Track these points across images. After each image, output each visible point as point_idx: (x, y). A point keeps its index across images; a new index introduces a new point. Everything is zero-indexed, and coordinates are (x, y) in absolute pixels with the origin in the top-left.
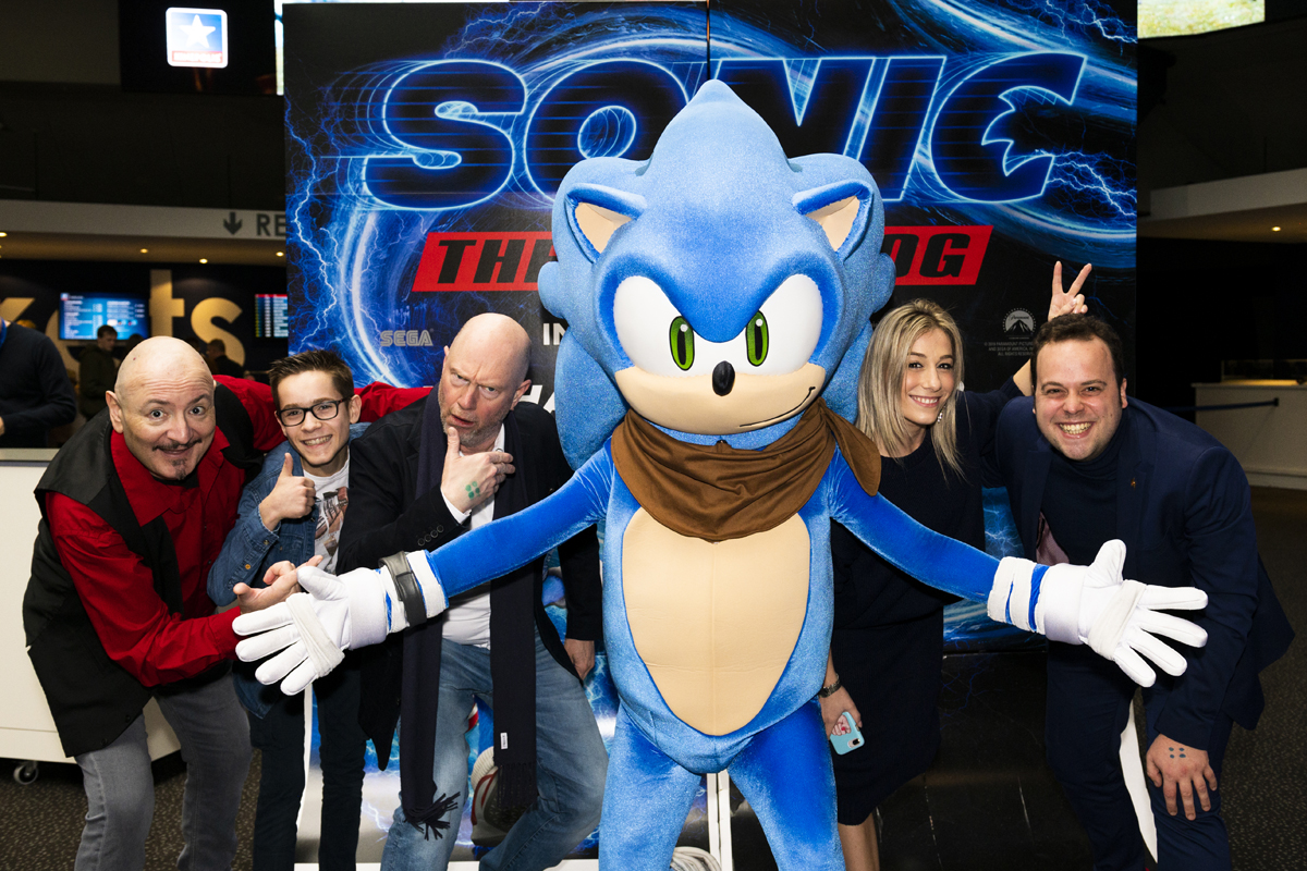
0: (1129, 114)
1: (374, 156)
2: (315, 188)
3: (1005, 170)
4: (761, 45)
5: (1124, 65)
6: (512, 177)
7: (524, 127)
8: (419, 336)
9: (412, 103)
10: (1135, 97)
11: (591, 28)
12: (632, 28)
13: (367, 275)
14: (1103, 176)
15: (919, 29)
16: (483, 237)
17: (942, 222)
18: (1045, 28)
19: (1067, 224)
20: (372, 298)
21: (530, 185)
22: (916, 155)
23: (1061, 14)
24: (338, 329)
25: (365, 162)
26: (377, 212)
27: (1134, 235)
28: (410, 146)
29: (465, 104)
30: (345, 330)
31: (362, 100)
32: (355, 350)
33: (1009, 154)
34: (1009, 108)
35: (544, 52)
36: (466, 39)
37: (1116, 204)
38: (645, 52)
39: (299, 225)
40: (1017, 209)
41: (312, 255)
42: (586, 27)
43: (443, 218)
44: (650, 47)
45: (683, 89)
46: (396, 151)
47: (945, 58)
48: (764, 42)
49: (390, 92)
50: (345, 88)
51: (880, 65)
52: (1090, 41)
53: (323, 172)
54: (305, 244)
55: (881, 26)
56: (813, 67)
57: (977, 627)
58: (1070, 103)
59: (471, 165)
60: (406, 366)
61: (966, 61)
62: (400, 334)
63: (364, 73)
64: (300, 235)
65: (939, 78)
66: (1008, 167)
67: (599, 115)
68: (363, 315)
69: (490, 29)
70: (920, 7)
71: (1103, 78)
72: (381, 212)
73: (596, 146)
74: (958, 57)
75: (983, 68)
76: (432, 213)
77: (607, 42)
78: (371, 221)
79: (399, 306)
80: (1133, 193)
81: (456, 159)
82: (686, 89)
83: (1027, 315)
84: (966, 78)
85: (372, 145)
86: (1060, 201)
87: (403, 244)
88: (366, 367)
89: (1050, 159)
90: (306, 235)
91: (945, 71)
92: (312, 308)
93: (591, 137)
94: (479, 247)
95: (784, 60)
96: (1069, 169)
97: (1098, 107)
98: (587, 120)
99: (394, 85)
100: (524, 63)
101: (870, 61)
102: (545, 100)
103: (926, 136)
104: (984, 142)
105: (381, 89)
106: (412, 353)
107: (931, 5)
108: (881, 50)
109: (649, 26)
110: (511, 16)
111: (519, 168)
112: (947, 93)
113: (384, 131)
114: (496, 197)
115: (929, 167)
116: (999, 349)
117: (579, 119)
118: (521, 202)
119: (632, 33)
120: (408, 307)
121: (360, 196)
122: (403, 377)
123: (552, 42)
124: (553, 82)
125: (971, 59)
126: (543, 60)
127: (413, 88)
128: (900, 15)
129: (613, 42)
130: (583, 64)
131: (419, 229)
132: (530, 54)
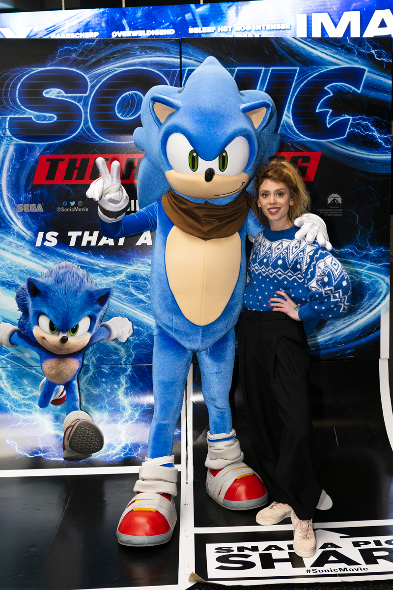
0: (387, 97)
1: (12, 116)
3: (327, 125)
5: (386, 73)
6: (82, 128)
7: (88, 101)
8: (36, 207)
9: (31, 89)
10: (391, 89)
11: (122, 52)
12: (142, 52)
13: (10, 176)
14: (375, 128)
15: (285, 54)
16: (67, 157)
17: (297, 150)
18: (347, 54)
19: (358, 151)
20: (12, 188)
21: (92, 131)
22: (284, 117)
23: (355, 47)
25: (8, 119)
26: (14, 144)
27: (390, 157)
28: (30, 111)
29: (58, 90)
31: (5, 88)
32: (4, 214)
33: (329, 117)
34: (330, 94)
35: (98, 64)
36: (58, 57)
37: (381, 141)
38: (149, 64)
40: (333, 144)
42: (119, 51)
43: (48, 147)
44: (151, 61)
46: (23, 113)
47: (298, 69)
49: (20, 83)
51: (266, 72)
52: (369, 61)
55: (267, 52)
58: (359, 91)
59: (62, 121)
60: (29, 220)
61: (309, 70)
62: (26, 206)
63: (7, 74)
65: (295, 78)
66: (329, 123)
67: (126, 96)
68: (8, 196)
69: (71, 52)
70: (286, 43)
71: (375, 80)
72: (16, 145)
73: (124, 112)
74: (305, 68)
75: (317, 74)
76: (42, 145)
77: (130, 59)
78: (11, 149)
79: (26, 192)
80: (389, 136)
81: (54, 118)
83: (338, 196)
84: (309, 79)
85: (11, 111)
86: (356, 140)
87: (28, 160)
88: (10, 223)
89: (349, 119)
91: (298, 75)
93: (122, 107)
94: (66, 162)
96: (359, 124)
97: (373, 94)
98: (120, 98)
99: (22, 80)
100: (88, 69)
101: (262, 70)
102: (99, 88)
103: (289, 107)
104: (317, 111)
105: (16, 82)
106: (33, 215)
107: (292, 42)
108: (267, 64)
109: (151, 51)
110: (81, 46)
111: (86, 123)
112: (300, 86)
113: (17, 104)
114: (74, 137)
115: (291, 123)
116: (325, 213)
117: (115, 97)
118: (87, 140)
119: (142, 55)
120: (31, 192)
121: (5, 136)
122: (29, 227)
123: (102, 59)
124: (103, 79)
125: (311, 69)
126: (98, 68)
127: (32, 82)
128: (276, 47)
129: (133, 59)
130: (118, 70)
131: (36, 153)
132: (90, 65)
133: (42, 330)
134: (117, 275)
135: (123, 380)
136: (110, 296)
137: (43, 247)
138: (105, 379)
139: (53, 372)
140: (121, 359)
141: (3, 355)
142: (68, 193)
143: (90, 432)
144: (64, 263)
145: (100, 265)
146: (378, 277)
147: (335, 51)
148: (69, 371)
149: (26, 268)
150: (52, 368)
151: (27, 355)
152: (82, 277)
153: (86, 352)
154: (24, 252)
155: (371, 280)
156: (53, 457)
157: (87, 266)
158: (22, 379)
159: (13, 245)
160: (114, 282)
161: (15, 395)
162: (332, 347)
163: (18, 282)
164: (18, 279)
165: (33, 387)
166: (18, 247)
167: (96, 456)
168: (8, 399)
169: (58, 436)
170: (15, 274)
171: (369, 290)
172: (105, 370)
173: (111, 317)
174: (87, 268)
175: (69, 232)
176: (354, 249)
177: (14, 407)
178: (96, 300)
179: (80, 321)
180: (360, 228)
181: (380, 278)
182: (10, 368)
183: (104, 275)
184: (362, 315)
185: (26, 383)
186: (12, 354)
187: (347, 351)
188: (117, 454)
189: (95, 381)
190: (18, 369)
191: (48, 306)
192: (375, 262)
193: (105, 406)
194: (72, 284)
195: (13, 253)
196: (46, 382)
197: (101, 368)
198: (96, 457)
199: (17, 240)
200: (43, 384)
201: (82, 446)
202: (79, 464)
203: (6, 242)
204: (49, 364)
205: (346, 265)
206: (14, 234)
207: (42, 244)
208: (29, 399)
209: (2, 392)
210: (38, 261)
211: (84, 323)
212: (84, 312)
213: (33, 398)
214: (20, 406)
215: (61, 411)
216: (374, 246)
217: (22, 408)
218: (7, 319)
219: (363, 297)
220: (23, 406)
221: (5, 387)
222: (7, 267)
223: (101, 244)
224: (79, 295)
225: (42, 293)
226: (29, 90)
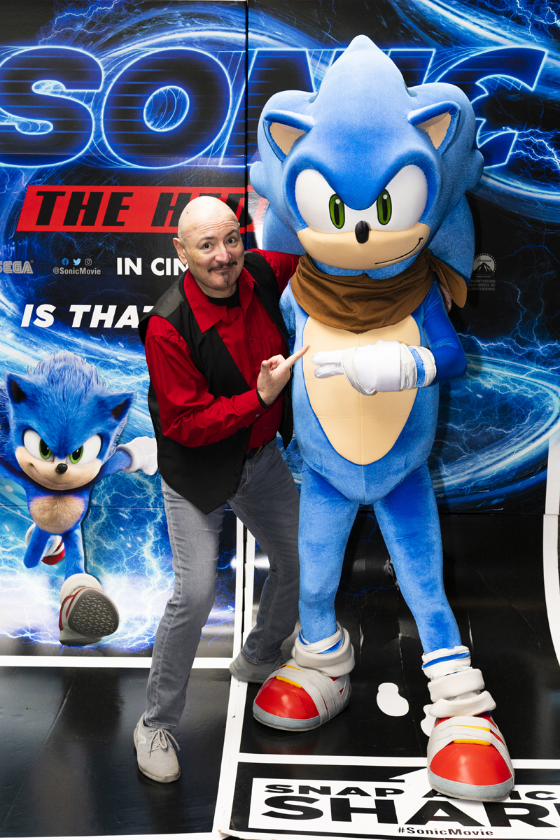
3: (478, 143)
4: (288, 38)
6: (92, 142)
7: (102, 102)
8: (22, 266)
9: (14, 81)
11: (154, 22)
12: (186, 22)
14: (554, 149)
15: (414, 26)
16: (70, 190)
18: (516, 27)
19: (524, 187)
21: (106, 148)
23: (529, 15)
28: (13, 116)
29: (55, 82)
33: (481, 131)
34: (484, 93)
35: (117, 41)
36: (56, 29)
38: (196, 42)
40: (487, 174)
42: (150, 20)
43: (40, 174)
44: (200, 38)
45: (226, 73)
46: (2, 119)
47: (434, 51)
48: (291, 35)
52: (551, 37)
55: (384, 23)
56: (330, 56)
58: (532, 89)
59: (61, 132)
60: (13, 288)
62: (7, 264)
65: (429, 67)
66: (481, 141)
67: (160, 93)
69: (73, 21)
70: (416, 8)
73: (157, 119)
74: (446, 50)
75: (464, 59)
76: (30, 169)
77: (167, 33)
79: (7, 242)
81: (48, 127)
82: (229, 73)
83: (490, 259)
84: (451, 67)
86: (521, 169)
87: (9, 193)
89: (514, 134)
91: (434, 62)
93: (154, 111)
94: (68, 197)
95: (306, 50)
96: (529, 143)
98: (151, 98)
99: (1, 66)
100: (101, 50)
102: (118, 80)
106: (17, 279)
107: (425, 6)
108: (385, 44)
109: (200, 21)
110: (91, 11)
111: (98, 135)
112: (436, 79)
114: (80, 158)
117: (144, 95)
118: (99, 162)
119: (187, 27)
120: (13, 243)
122: (11, 297)
123: (124, 33)
124: (125, 65)
125: (455, 52)
126: (117, 48)
127: (14, 69)
128: (400, 14)
129: (172, 34)
130: (147, 52)
131: (21, 182)
132: (106, 42)
133: (28, 452)
134: (143, 372)
135: (150, 530)
136: (133, 405)
137: (32, 329)
138: (123, 528)
139: (46, 515)
140: (147, 499)
142: (70, 245)
143: (99, 606)
144: (63, 353)
145: (118, 358)
146: (548, 388)
147: (495, 21)
148: (70, 516)
149: (6, 359)
150: (45, 510)
151: (9, 489)
152: (89, 375)
153: (96, 488)
154: (3, 334)
155: (535, 393)
156: (45, 639)
157: (99, 358)
158: (2, 524)
160: (139, 383)
162: (470, 494)
165: (17, 535)
167: (107, 640)
169: (54, 609)
171: (532, 408)
172: (124, 516)
173: (133, 437)
174: (98, 361)
175: (72, 306)
176: (511, 343)
178: (109, 410)
179: (85, 441)
180: (523, 311)
181: (551, 389)
183: (124, 372)
184: (519, 446)
185: (8, 530)
187: (492, 500)
188: (139, 639)
189: (107, 531)
191: (39, 418)
192: (544, 364)
193: (123, 568)
194: (73, 386)
196: (36, 530)
197: (118, 511)
198: (108, 642)
200: (31, 533)
201: (88, 625)
202: (82, 651)
204: (40, 505)
205: (498, 367)
207: (31, 323)
208: (12, 553)
210: (25, 349)
211: (92, 445)
212: (92, 428)
213: (17, 552)
215: (58, 572)
216: (543, 339)
217: (1, 565)
219: (523, 419)
220: (3, 563)
223: (119, 325)
224: (85, 402)
225: (29, 398)
226: (11, 81)
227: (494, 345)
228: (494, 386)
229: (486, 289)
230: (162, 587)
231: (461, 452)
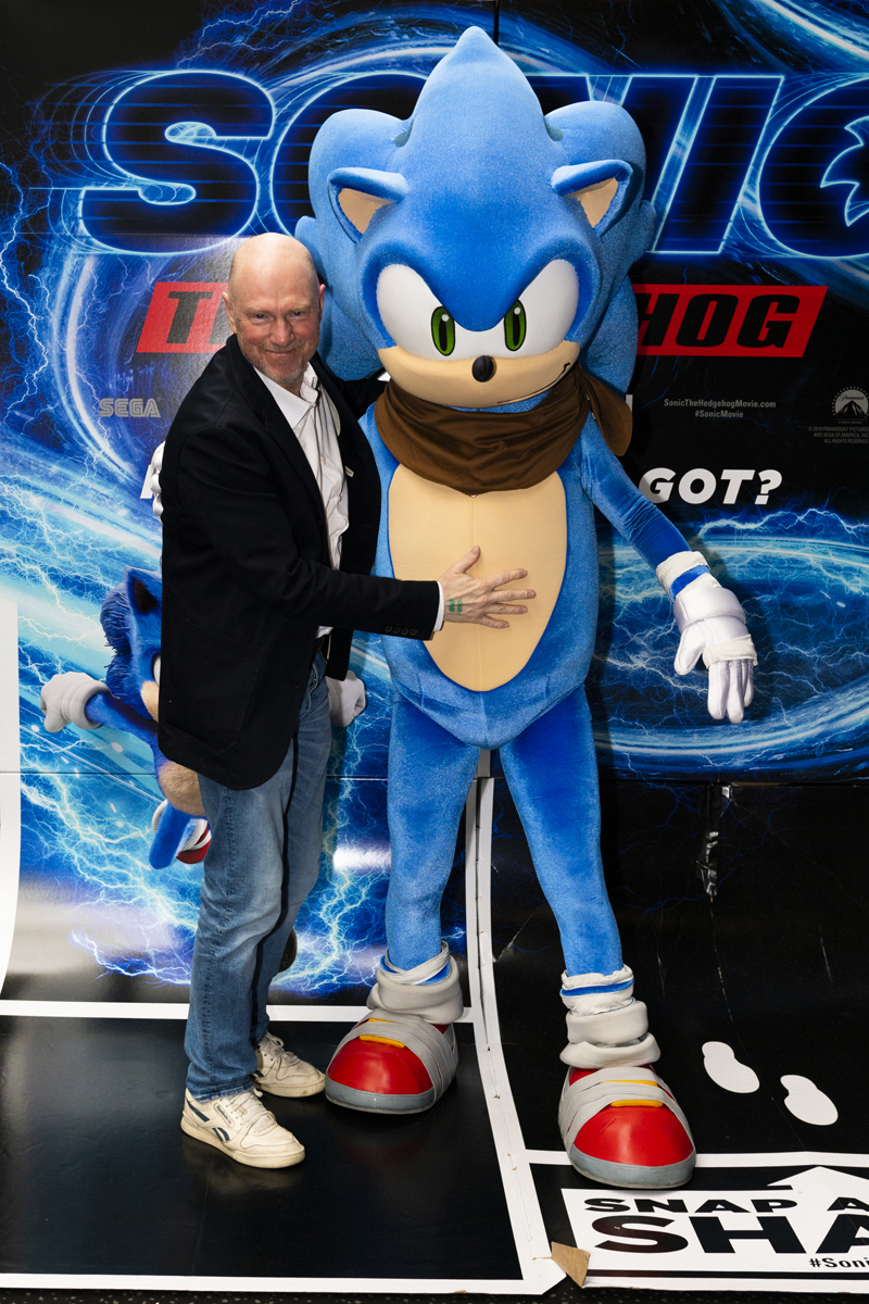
1: (92, 188)
2: (23, 227)
3: (846, 219)
4: (560, 58)
6: (256, 216)
7: (271, 155)
8: (144, 406)
9: (138, 124)
11: (354, 33)
12: (405, 33)
13: (84, 332)
15: (752, 40)
16: (220, 289)
17: (768, 281)
20: (90, 360)
21: (277, 226)
22: (741, 198)
24: (49, 396)
25: (82, 195)
26: (95, 255)
28: (134, 177)
29: (201, 125)
30: (59, 397)
31: (77, 119)
32: (69, 420)
33: (852, 201)
34: (858, 142)
35: (296, 62)
36: (203, 44)
38: (418, 64)
39: (4, 270)
40: (858, 266)
41: (21, 307)
42: (347, 31)
43: (173, 266)
44: (425, 57)
46: (118, 182)
47: (782, 78)
48: (563, 52)
49: (111, 108)
50: (58, 104)
51: (704, 84)
53: (32, 206)
54: (10, 294)
55: (707, 36)
56: (623, 87)
57: (780, 757)
59: (207, 201)
60: (128, 437)
61: (807, 82)
62: (121, 403)
63: (83, 84)
64: (5, 282)
65: (774, 103)
66: (851, 216)
68: (79, 379)
69: (231, 32)
70: (757, 13)
72: (100, 256)
74: (799, 77)
75: (827, 92)
76: (160, 258)
77: (372, 50)
78: (89, 267)
79: (120, 371)
81: (189, 193)
83: (862, 395)
84: (807, 104)
85: (90, 175)
87: (126, 295)
88: (83, 441)
90: (13, 282)
91: (782, 95)
92: (20, 370)
94: (217, 301)
95: (587, 76)
99: (116, 101)
100: (270, 77)
101: (693, 80)
102: (296, 122)
103: (754, 174)
104: (824, 184)
105: (102, 104)
106: (136, 425)
107: (770, 9)
108: (706, 67)
109: (424, 31)
110: (259, 16)
111: (265, 205)
112: (784, 121)
113: (104, 157)
115: (756, 214)
116: (826, 435)
119: (404, 40)
120: (131, 371)
121: (75, 236)
122: (125, 453)
123: (307, 51)
124: (307, 100)
125: (814, 81)
126: (296, 72)
127: (139, 105)
128: (731, 22)
129: (381, 51)
130: (343, 78)
131: (145, 278)
132: (278, 64)
135: (336, 810)
139: (184, 788)
141: (64, 746)
149: (117, 549)
150: (182, 779)
151: (118, 748)
154: (113, 511)
156: (179, 978)
158: (105, 802)
159: (90, 494)
161: (90, 837)
162: (824, 755)
163: (100, 580)
164: (99, 572)
165: (129, 819)
166: (100, 498)
168: (74, 844)
169: (183, 932)
170: (95, 563)
177: (88, 864)
182: (78, 776)
185: (115, 811)
186: (83, 744)
187: (857, 764)
188: (323, 977)
190: (97, 778)
195: (90, 513)
196: (168, 811)
199: (99, 483)
200: (160, 815)
203: (74, 487)
204: (169, 773)
206: (91, 468)
209: (61, 827)
210: (145, 532)
213: (133, 845)
214: (100, 860)
217: (105, 866)
218: (72, 665)
220: (107, 861)
221: (68, 816)
222: (75, 545)
226: (132, 124)
227: (865, 526)
228: (864, 589)
229: (855, 441)
230: (352, 898)
231: (810, 690)
